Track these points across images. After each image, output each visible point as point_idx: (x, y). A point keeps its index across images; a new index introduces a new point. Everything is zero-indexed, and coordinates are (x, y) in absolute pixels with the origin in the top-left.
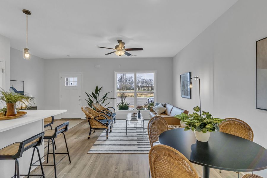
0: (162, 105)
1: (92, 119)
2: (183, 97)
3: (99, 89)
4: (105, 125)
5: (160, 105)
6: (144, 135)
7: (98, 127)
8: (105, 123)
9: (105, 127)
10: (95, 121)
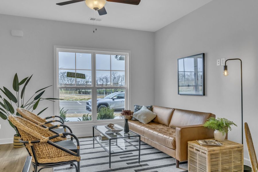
0: (148, 108)
1: (43, 143)
2: (180, 94)
3: (20, 80)
4: (72, 154)
5: (144, 109)
6: (141, 163)
7: (56, 160)
8: (71, 150)
9: (73, 158)
10: (50, 147)
